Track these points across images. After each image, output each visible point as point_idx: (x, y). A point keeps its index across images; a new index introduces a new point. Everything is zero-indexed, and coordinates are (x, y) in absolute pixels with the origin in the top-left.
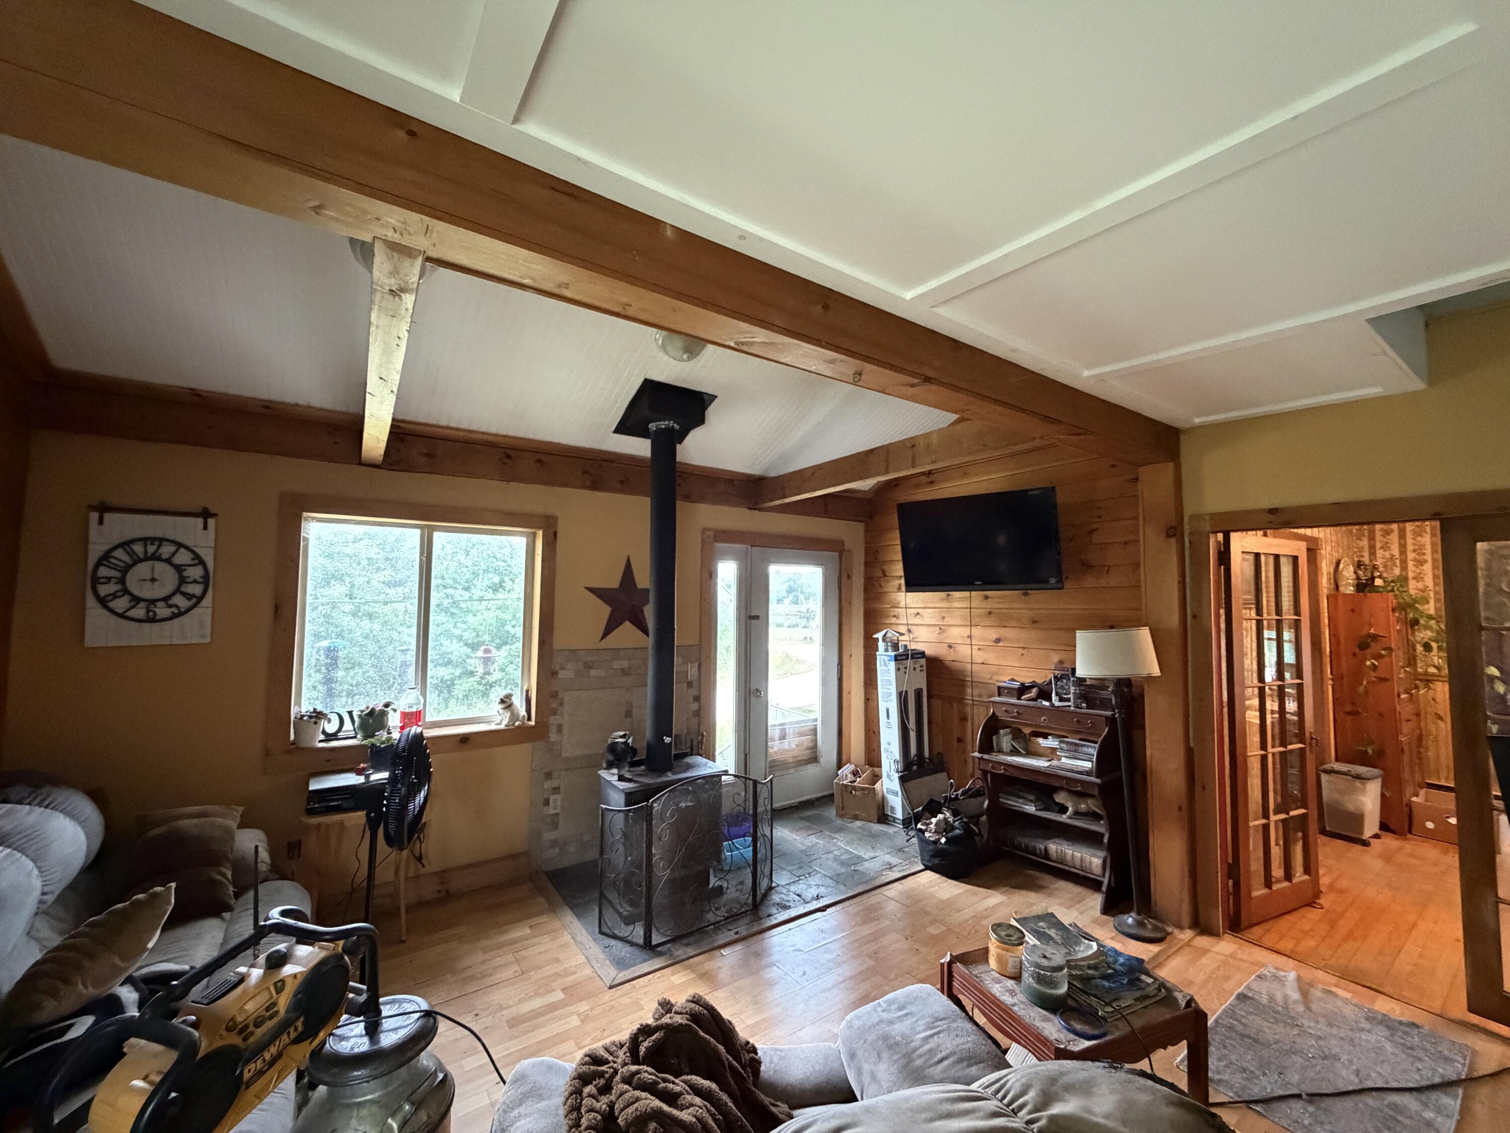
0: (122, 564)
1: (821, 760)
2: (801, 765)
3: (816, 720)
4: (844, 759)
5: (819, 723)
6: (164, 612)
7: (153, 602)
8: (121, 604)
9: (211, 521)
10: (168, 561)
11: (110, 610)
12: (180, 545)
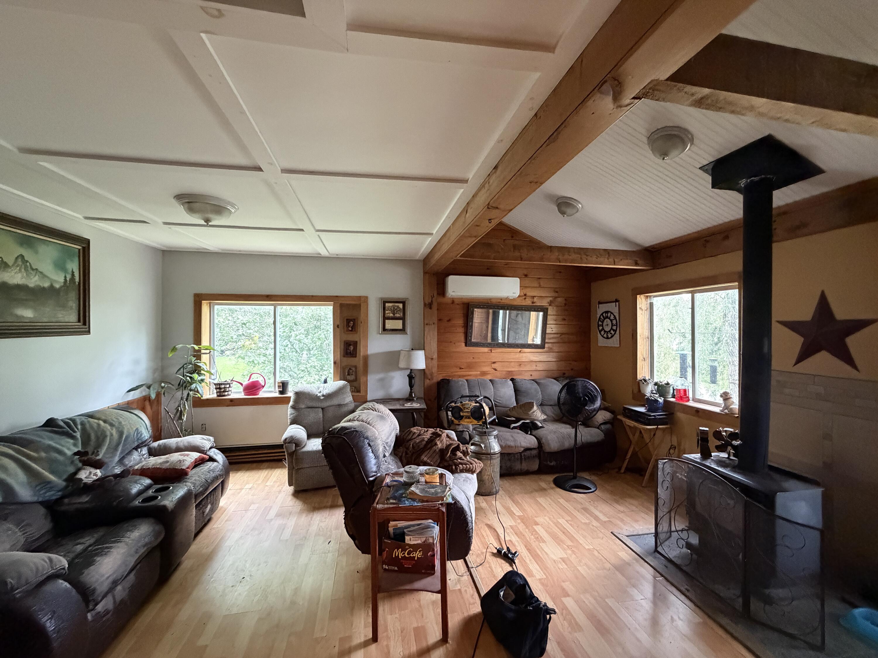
0: (602, 320)
6: (610, 336)
7: (607, 332)
8: (603, 333)
9: (617, 303)
10: (609, 318)
11: (601, 334)
12: (612, 313)
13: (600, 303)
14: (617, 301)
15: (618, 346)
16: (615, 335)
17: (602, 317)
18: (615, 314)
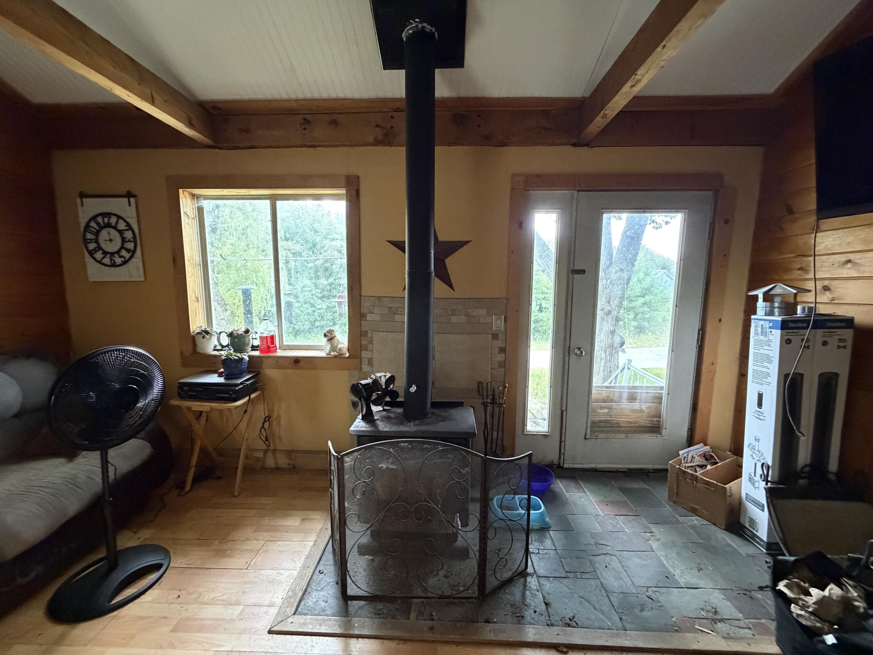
0: (95, 231)
1: (664, 432)
2: (635, 432)
3: (662, 388)
4: (697, 436)
5: (664, 392)
6: (118, 261)
7: (112, 254)
8: (99, 255)
9: (132, 200)
10: (115, 228)
11: (94, 259)
12: (119, 217)
13: (83, 195)
14: (129, 195)
15: (142, 279)
16: (133, 259)
17: (93, 224)
18: (128, 220)
